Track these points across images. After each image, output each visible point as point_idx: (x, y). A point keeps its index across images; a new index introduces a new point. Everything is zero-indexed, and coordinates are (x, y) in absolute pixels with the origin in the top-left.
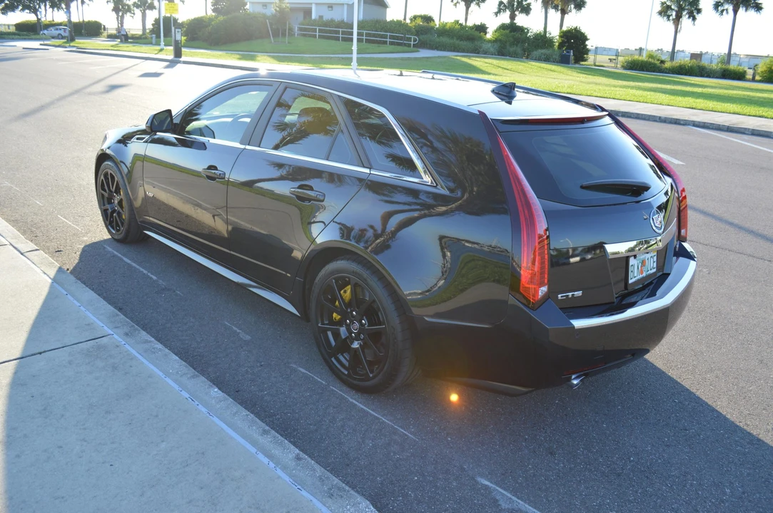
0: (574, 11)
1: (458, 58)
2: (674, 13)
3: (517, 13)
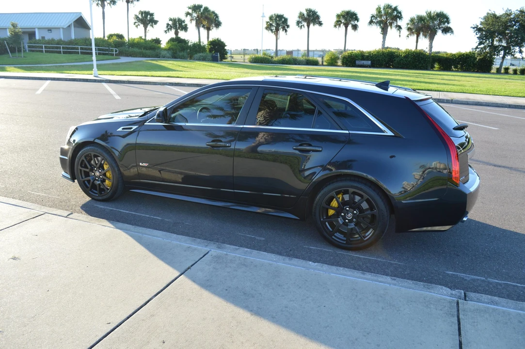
0: (215, 28)
1: (149, 61)
2: (274, 28)
3: (179, 31)
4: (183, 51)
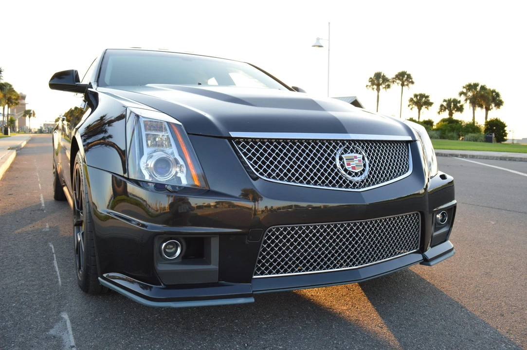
3: (454, 112)
4: (453, 132)
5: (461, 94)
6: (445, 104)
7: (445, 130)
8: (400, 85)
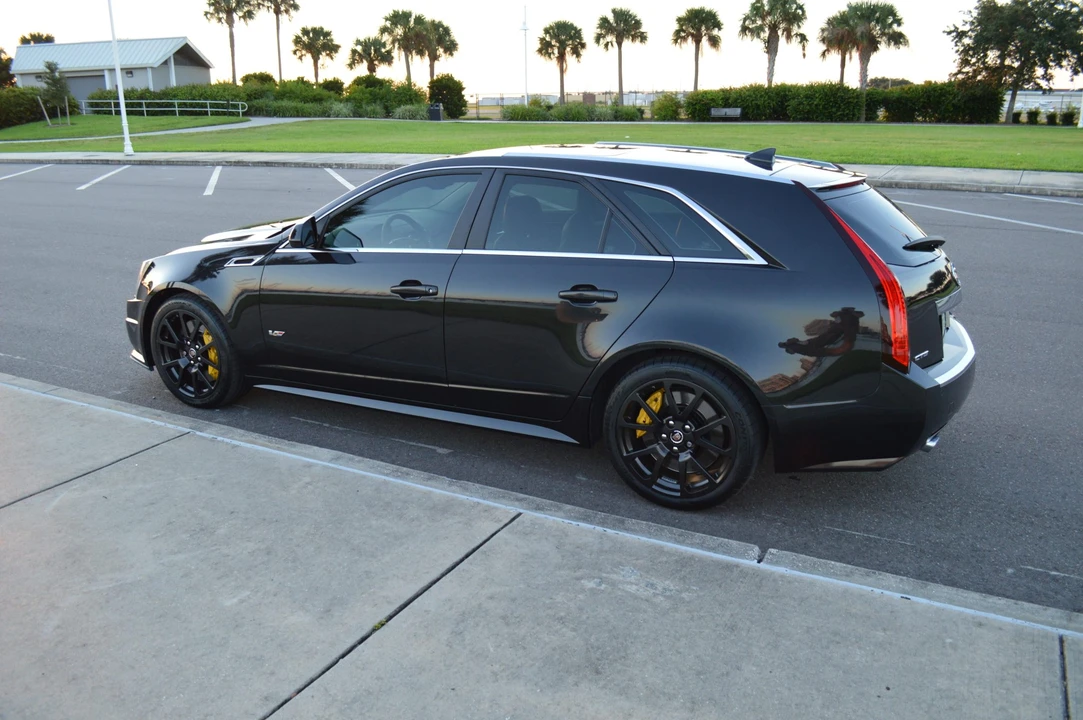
0: (444, 56)
3: (376, 63)
4: (375, 102)
5: (384, 30)
6: (359, 48)
7: (362, 100)
8: (272, 11)
